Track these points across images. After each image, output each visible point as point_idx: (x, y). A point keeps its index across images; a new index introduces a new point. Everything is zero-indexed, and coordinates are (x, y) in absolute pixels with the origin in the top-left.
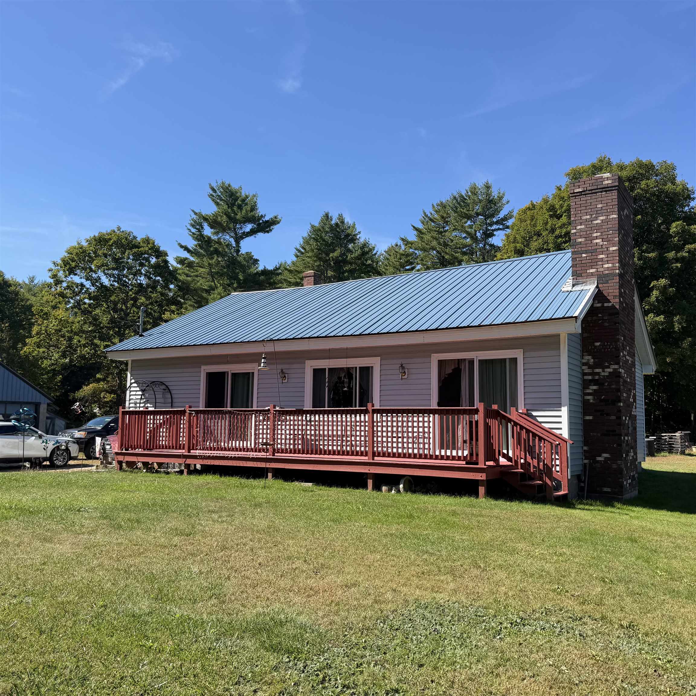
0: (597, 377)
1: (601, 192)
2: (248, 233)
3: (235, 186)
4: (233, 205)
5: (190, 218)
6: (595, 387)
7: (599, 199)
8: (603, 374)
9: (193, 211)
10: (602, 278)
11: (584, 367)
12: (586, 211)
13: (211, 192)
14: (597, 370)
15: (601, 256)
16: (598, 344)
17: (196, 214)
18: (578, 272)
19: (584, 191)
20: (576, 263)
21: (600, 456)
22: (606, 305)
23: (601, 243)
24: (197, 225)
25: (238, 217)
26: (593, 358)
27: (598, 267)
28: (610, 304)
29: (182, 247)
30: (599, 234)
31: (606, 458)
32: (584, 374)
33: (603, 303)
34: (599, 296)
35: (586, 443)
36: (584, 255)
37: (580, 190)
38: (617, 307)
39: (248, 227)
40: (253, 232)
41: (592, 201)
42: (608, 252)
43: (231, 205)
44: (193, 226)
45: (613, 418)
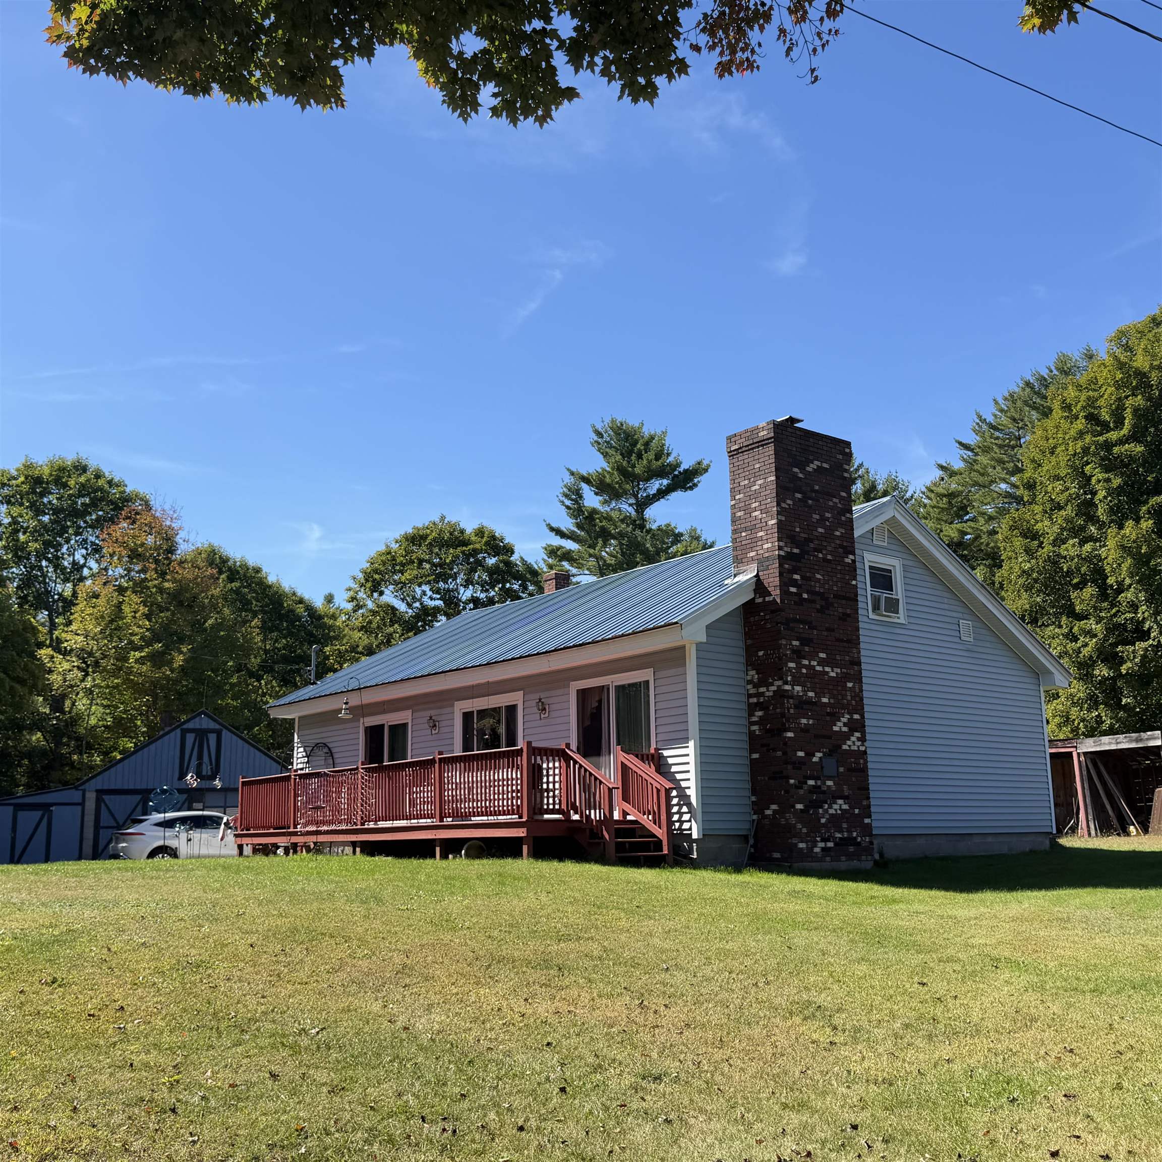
0: (762, 700)
1: (758, 447)
2: (654, 495)
3: (633, 422)
4: (630, 453)
5: (562, 484)
6: (760, 713)
7: (756, 457)
8: (767, 694)
9: (568, 470)
10: (762, 563)
11: (749, 687)
12: (743, 474)
13: (596, 438)
14: (762, 690)
15: (761, 534)
16: (761, 653)
17: (572, 474)
18: (739, 557)
19: (740, 448)
20: (736, 545)
21: (768, 809)
22: (767, 599)
23: (760, 517)
24: (574, 494)
25: (637, 470)
26: (757, 673)
27: (758, 548)
28: (771, 598)
29: (552, 529)
30: (757, 504)
31: (774, 811)
32: (750, 696)
33: (764, 597)
34: (759, 585)
35: (754, 792)
36: (744, 534)
37: (736, 447)
38: (778, 601)
39: (655, 485)
40: (662, 494)
41: (749, 460)
42: (767, 528)
43: (627, 454)
44: (566, 496)
45: (779, 753)
